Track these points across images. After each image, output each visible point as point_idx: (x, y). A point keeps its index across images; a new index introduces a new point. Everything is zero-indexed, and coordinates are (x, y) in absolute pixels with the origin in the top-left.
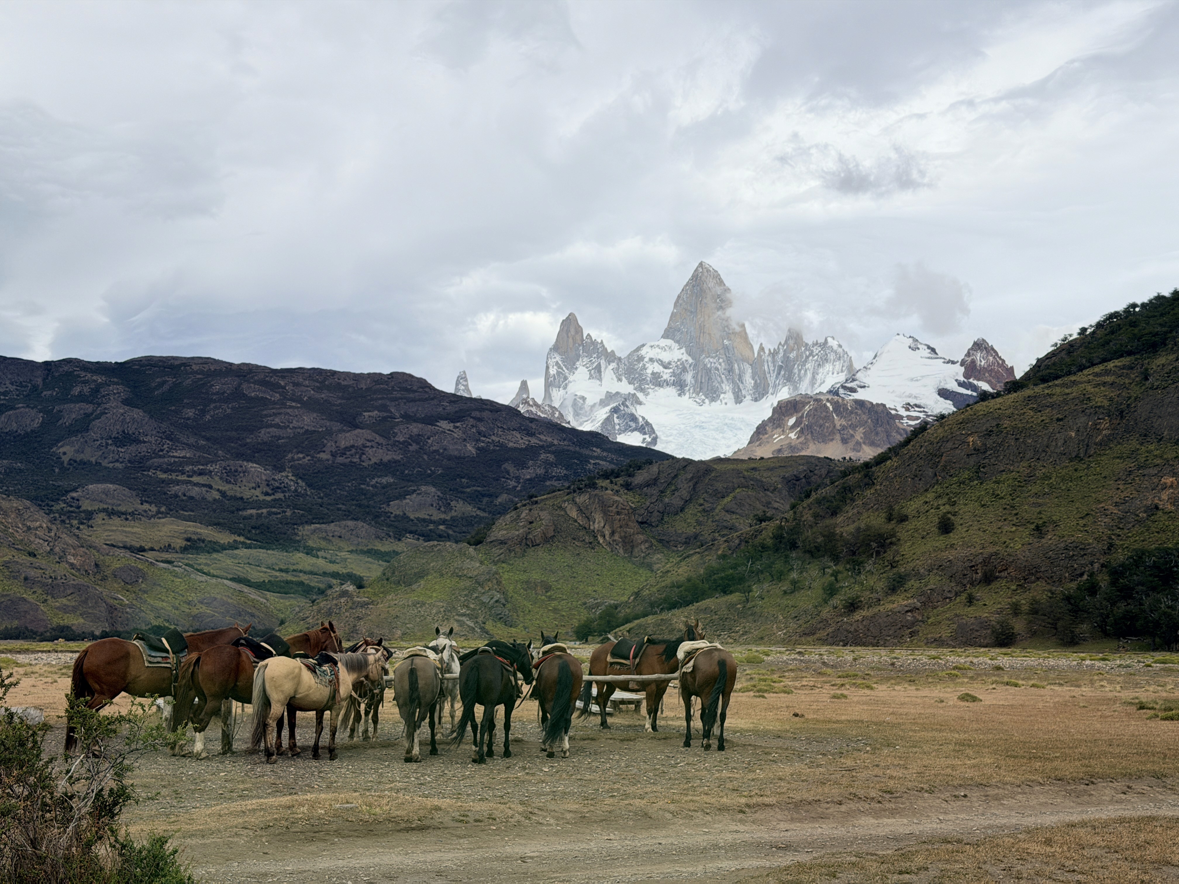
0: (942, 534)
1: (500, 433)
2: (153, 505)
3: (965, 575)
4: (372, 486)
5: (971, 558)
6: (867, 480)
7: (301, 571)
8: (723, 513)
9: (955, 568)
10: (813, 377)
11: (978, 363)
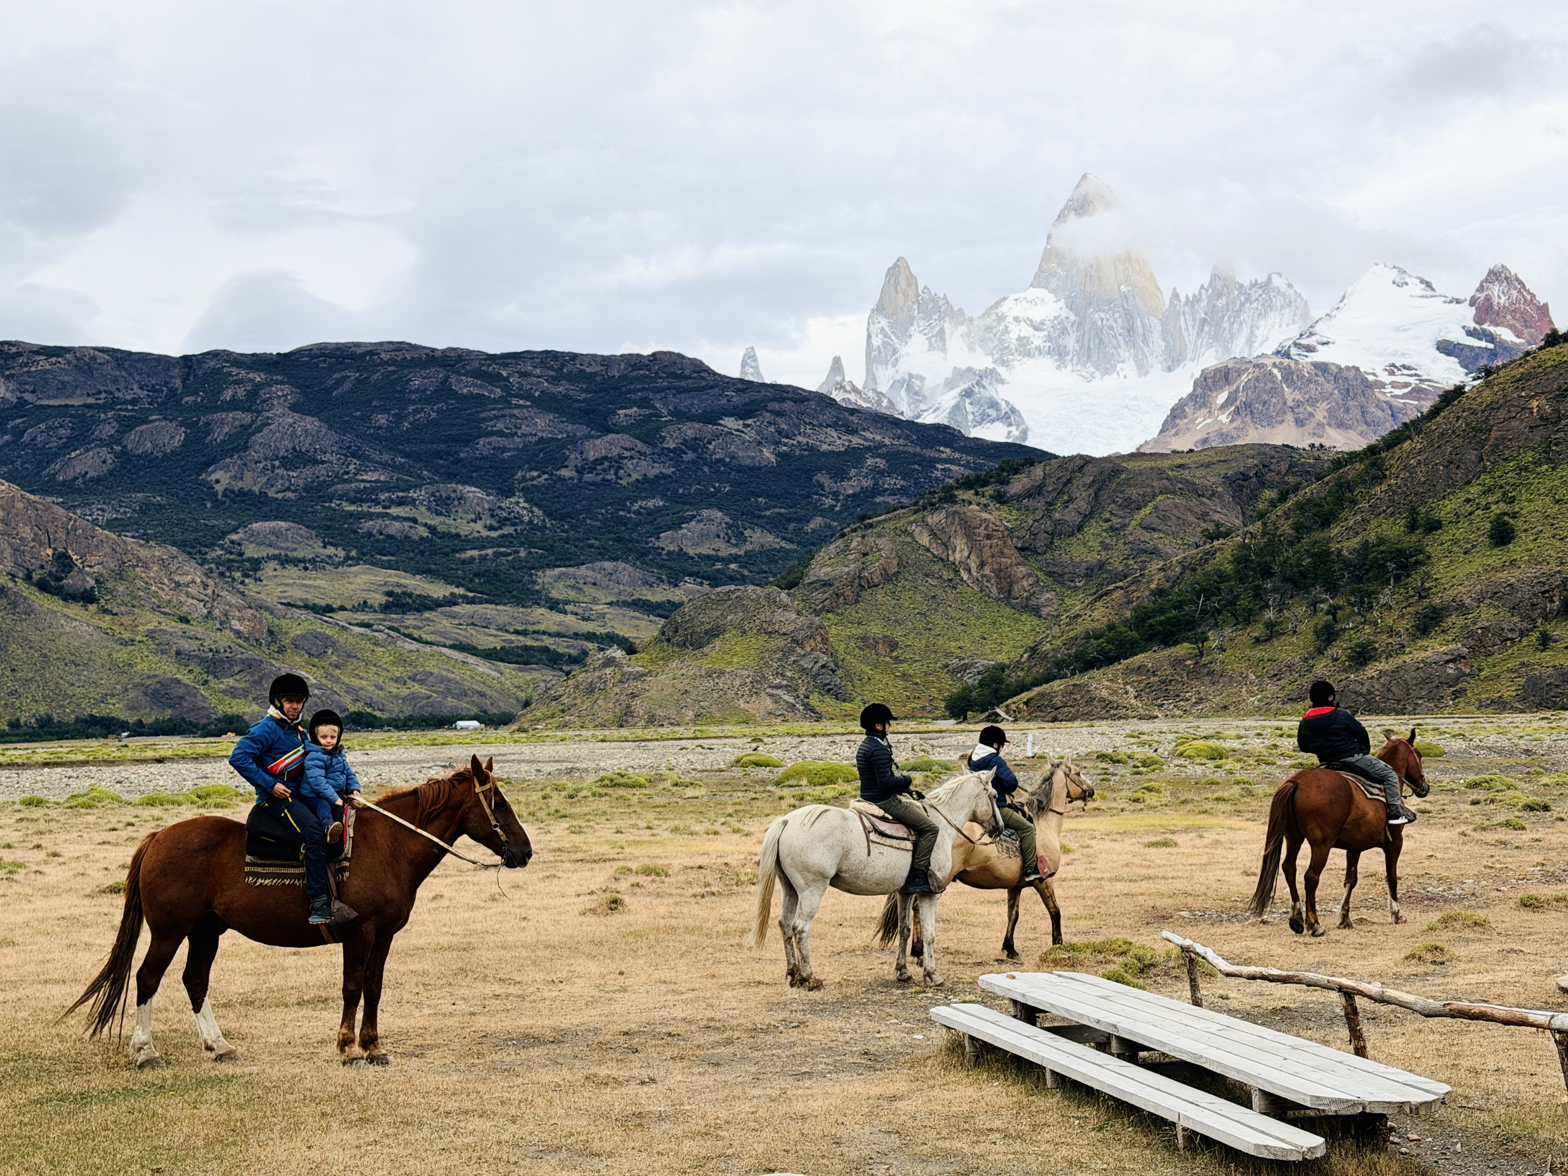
0: (1497, 545)
1: (808, 431)
2: (340, 549)
3: (1533, 605)
4: (635, 512)
5: (1543, 580)
6: (1374, 471)
7: (544, 633)
8: (1140, 531)
9: (1519, 595)
10: (1252, 333)
11: (1496, 300)
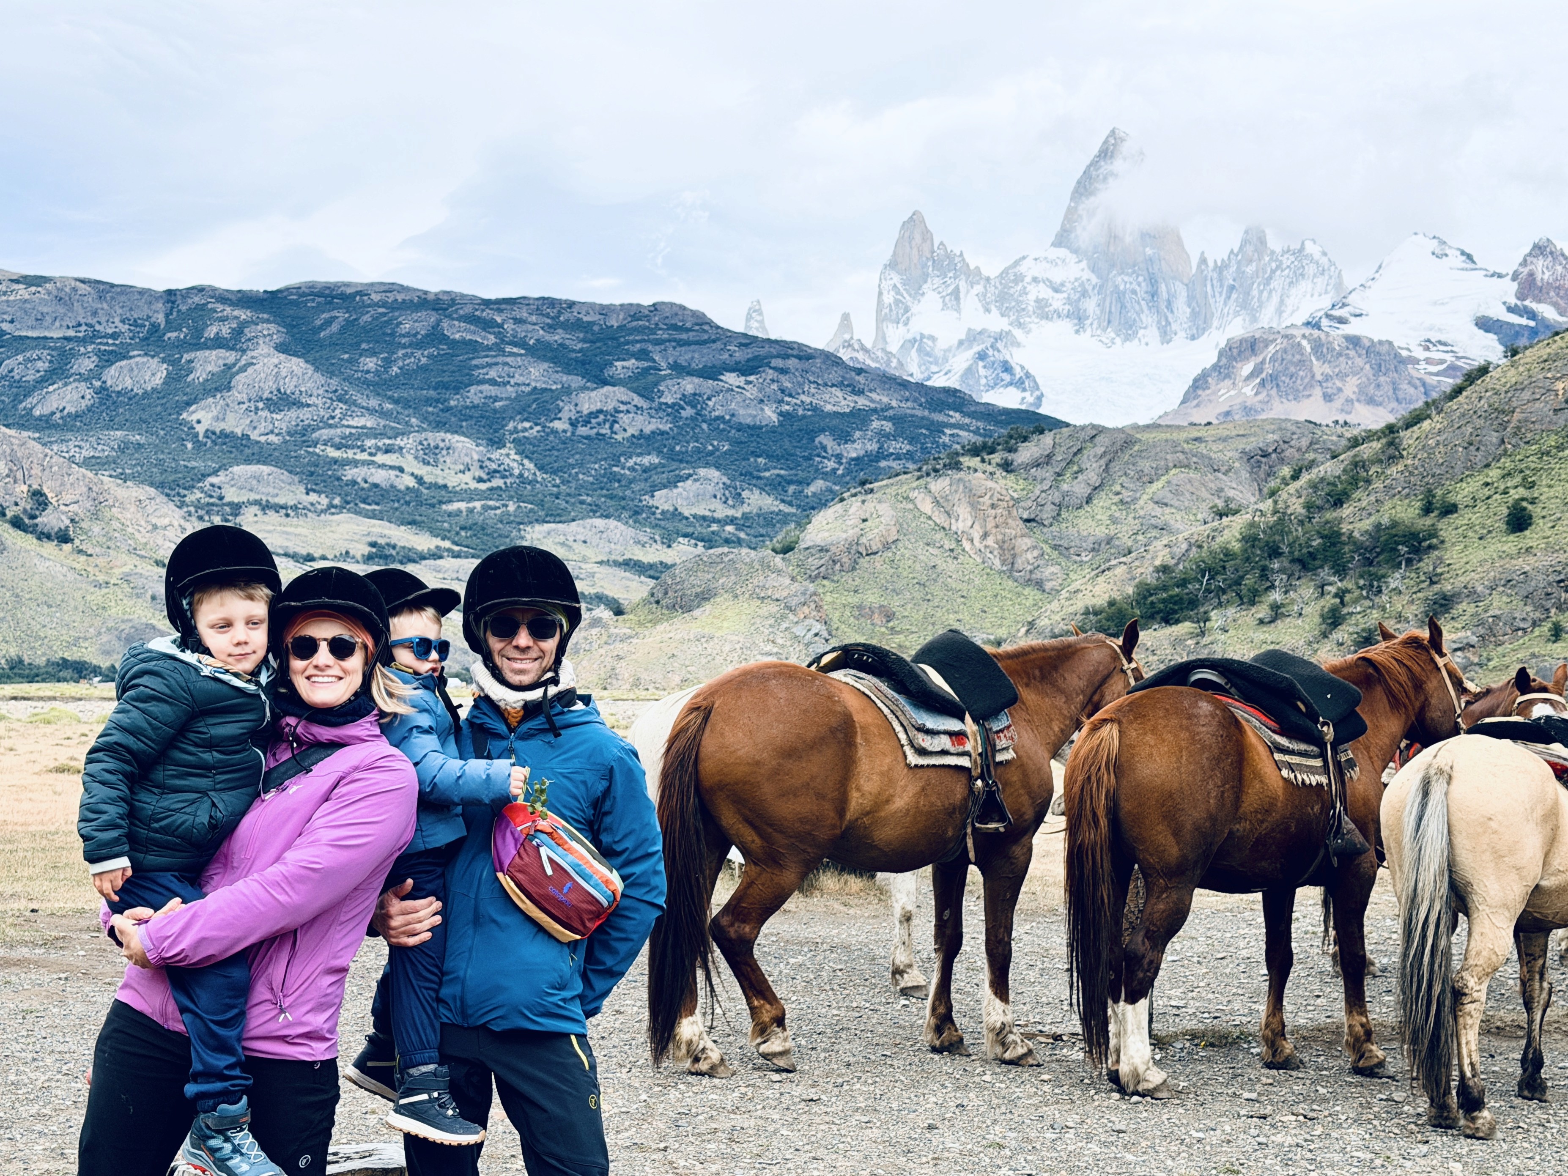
0: (1514, 531)
1: (813, 390)
2: (323, 496)
3: (1548, 594)
4: (630, 469)
5: (1559, 568)
6: (1391, 451)
8: (1151, 505)
9: (1533, 583)
10: (1282, 302)
11: (1539, 276)
